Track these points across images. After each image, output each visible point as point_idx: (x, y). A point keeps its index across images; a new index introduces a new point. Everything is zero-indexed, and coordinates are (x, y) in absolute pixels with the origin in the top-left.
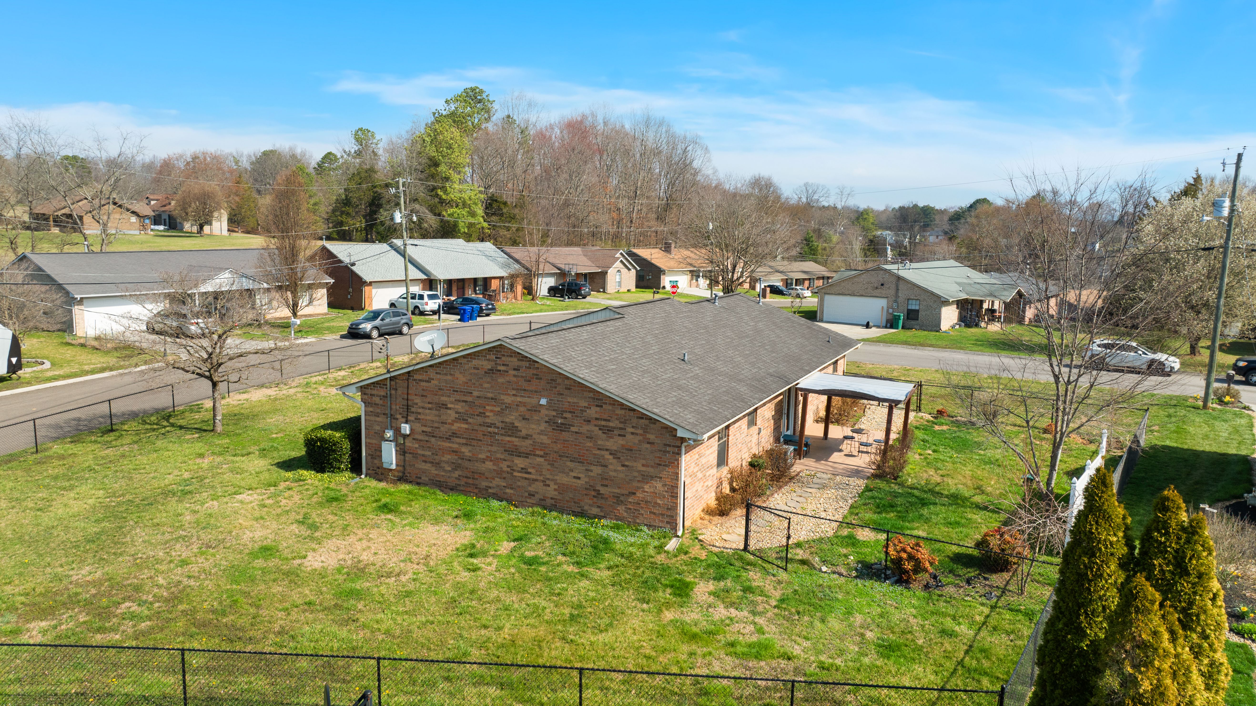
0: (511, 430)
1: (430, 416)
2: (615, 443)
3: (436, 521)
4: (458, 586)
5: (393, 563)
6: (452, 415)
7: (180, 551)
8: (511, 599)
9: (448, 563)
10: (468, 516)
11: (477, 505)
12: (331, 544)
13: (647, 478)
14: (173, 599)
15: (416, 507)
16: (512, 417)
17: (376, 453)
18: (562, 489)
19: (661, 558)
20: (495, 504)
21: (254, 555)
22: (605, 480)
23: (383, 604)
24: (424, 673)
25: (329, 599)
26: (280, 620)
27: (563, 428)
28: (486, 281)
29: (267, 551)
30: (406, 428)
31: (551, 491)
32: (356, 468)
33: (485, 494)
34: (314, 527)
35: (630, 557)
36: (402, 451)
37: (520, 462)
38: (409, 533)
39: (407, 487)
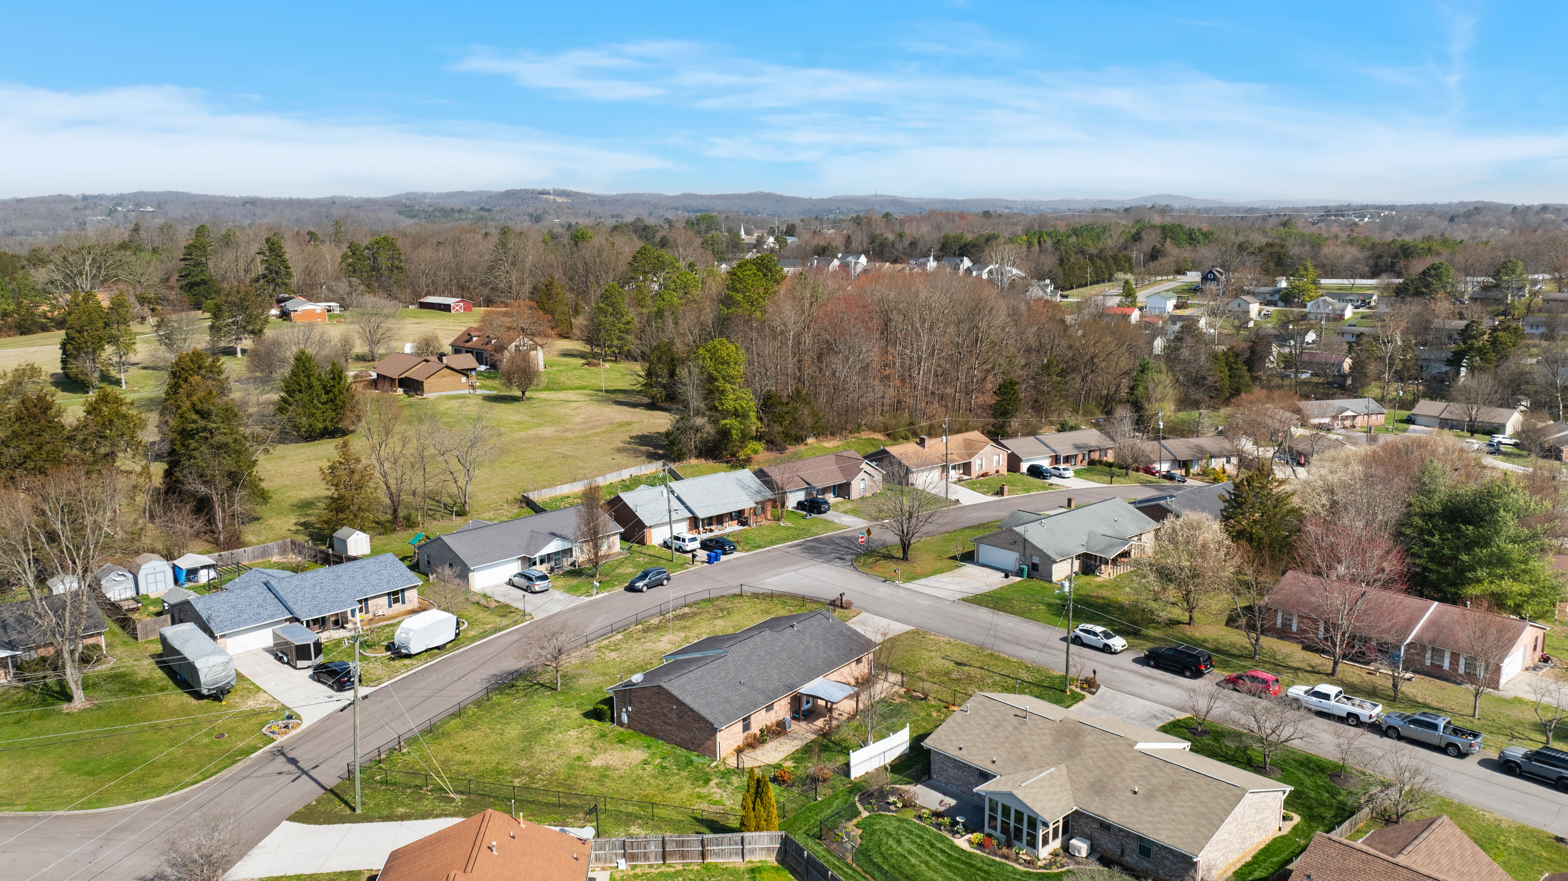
0: (665, 715)
1: (638, 705)
2: (697, 725)
3: (637, 748)
4: (638, 775)
5: (619, 765)
6: (645, 706)
7: (552, 757)
8: (652, 781)
9: (636, 766)
10: (649, 747)
11: (653, 742)
12: (600, 756)
13: (708, 739)
14: (552, 775)
15: (632, 741)
16: (665, 711)
17: (619, 716)
18: (682, 739)
19: (707, 769)
20: (660, 742)
21: (575, 760)
22: (695, 738)
23: (613, 780)
24: (620, 802)
25: (597, 777)
26: (583, 784)
27: (681, 717)
28: (740, 513)
29: (579, 758)
30: (630, 709)
31: (678, 739)
32: (612, 721)
33: (657, 737)
34: (595, 749)
35: (697, 768)
36: (629, 717)
37: (668, 727)
38: (627, 753)
39: (630, 731)
